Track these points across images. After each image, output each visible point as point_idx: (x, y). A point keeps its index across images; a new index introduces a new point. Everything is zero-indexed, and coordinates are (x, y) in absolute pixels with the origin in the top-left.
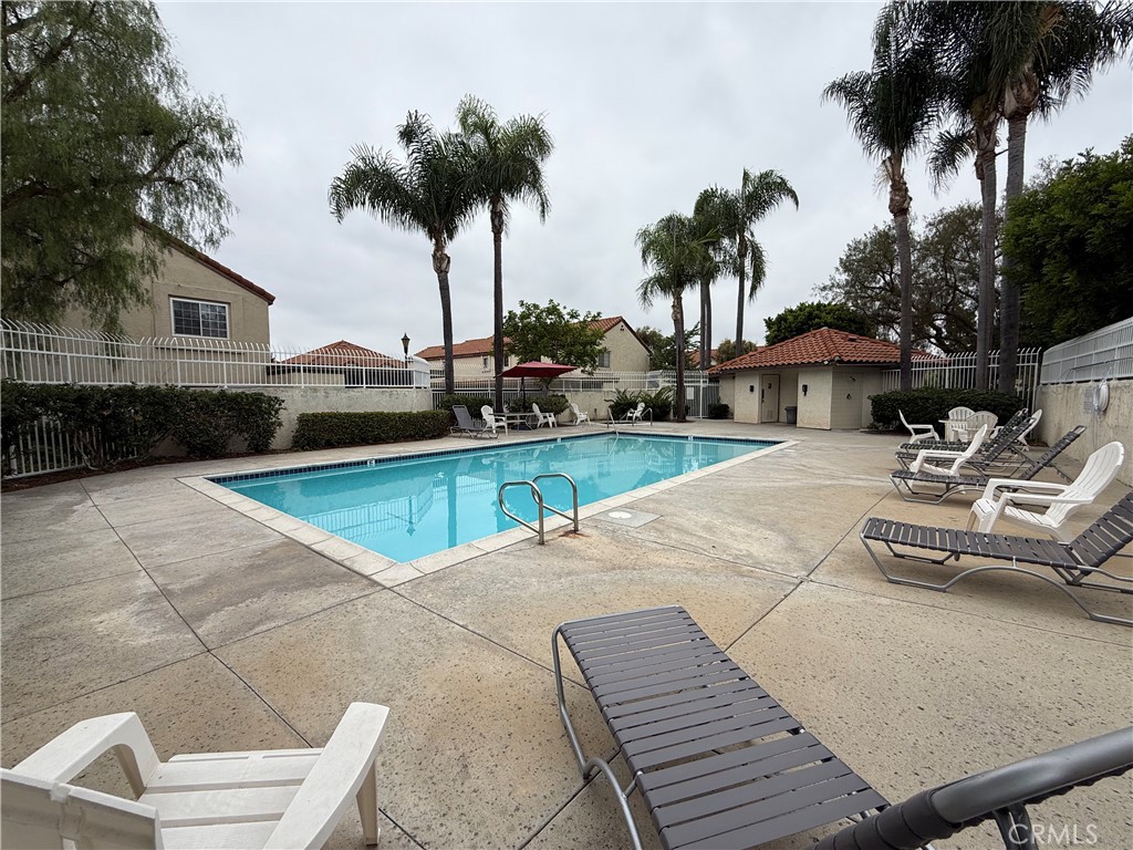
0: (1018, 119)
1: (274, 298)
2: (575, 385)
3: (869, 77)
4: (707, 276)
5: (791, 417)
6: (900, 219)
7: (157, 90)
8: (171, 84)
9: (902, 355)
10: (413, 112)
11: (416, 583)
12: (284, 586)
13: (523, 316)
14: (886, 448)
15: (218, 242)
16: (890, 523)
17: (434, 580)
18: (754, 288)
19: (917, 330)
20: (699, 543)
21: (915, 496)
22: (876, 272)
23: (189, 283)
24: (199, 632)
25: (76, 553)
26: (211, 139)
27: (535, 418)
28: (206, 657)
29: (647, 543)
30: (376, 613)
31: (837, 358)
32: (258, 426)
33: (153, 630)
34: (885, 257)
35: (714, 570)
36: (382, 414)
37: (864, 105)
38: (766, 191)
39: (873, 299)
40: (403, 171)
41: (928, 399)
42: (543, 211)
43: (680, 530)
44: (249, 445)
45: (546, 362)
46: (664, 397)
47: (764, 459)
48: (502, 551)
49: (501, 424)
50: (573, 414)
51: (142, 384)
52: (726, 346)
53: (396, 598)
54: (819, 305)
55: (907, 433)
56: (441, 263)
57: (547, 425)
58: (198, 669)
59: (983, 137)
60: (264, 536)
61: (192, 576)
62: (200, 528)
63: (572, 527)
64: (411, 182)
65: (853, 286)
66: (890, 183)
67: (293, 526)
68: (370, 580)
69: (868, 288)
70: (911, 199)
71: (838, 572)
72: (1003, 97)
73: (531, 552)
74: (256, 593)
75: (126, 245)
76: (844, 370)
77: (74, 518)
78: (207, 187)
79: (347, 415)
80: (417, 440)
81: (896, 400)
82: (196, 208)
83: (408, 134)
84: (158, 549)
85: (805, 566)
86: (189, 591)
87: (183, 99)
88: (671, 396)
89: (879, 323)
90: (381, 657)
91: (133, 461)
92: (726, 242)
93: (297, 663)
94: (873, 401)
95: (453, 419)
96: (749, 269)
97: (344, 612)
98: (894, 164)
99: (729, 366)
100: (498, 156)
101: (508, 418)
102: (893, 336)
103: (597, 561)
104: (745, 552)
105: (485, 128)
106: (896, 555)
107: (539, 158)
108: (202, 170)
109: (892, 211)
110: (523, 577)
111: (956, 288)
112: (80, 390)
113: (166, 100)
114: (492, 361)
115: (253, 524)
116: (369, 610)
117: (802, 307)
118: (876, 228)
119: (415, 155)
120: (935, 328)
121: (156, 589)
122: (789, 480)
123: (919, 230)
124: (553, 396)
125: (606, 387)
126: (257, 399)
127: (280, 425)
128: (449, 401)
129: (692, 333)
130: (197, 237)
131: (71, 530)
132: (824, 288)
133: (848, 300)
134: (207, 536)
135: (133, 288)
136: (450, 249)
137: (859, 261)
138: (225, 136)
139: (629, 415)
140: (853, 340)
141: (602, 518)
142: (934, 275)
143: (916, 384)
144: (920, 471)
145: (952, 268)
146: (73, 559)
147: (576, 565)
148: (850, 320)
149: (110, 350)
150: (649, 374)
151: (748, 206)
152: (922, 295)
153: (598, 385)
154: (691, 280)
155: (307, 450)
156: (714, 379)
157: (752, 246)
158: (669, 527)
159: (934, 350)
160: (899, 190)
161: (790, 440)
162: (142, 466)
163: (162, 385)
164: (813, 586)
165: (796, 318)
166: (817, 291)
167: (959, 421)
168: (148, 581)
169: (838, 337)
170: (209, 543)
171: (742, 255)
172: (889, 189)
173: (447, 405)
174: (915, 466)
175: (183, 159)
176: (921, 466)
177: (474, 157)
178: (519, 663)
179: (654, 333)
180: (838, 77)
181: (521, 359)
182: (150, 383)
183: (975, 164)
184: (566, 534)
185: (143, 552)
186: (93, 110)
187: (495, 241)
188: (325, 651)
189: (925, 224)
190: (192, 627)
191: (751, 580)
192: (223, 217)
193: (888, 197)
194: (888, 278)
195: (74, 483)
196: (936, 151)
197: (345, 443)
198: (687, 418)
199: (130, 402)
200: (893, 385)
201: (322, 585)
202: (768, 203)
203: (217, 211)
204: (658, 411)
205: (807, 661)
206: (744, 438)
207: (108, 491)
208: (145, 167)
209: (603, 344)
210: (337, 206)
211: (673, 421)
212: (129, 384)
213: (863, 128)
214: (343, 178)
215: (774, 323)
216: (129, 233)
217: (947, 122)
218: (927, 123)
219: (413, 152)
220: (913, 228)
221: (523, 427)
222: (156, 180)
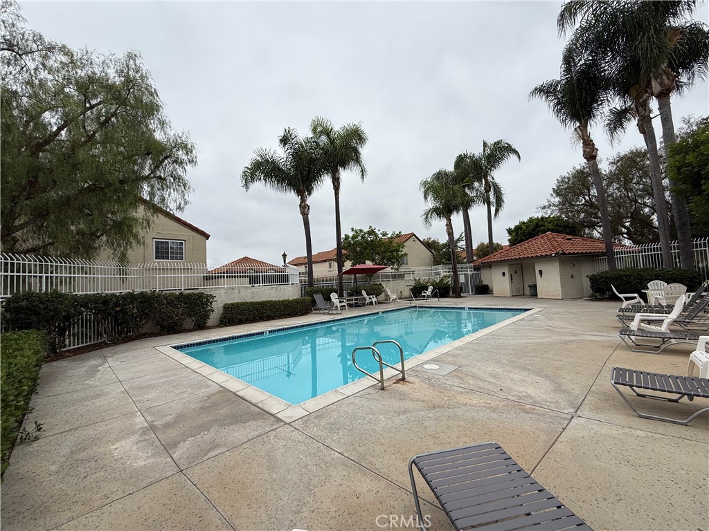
0: (663, 97)
1: (209, 236)
2: (387, 277)
3: (559, 82)
4: (466, 205)
5: (532, 291)
6: (592, 162)
7: (154, 131)
8: (162, 128)
9: (606, 247)
10: (287, 128)
11: (306, 419)
12: (222, 423)
13: (354, 237)
14: (608, 311)
15: (183, 208)
16: (631, 372)
17: (316, 418)
18: (497, 211)
19: (613, 230)
20: (490, 387)
21: (638, 347)
22: (579, 195)
23: (163, 231)
24: (174, 456)
25: (101, 400)
26: (181, 154)
27: (364, 299)
28: (180, 476)
29: (454, 388)
30: (282, 443)
31: (561, 252)
32: (200, 312)
33: (147, 455)
34: (583, 185)
35: (506, 408)
36: (271, 301)
37: (558, 98)
38: (498, 152)
39: (579, 212)
40: (282, 160)
41: (630, 276)
42: (363, 175)
43: (474, 377)
44: (195, 324)
45: (369, 264)
46: (445, 282)
47: (520, 322)
48: (357, 394)
49: (343, 304)
50: (387, 295)
51: (138, 291)
52: (481, 247)
53: (293, 431)
54: (542, 218)
55: (619, 300)
56: (304, 209)
57: (371, 303)
58: (175, 485)
59: (640, 109)
60: (208, 386)
61: (167, 416)
62: (171, 380)
63: (400, 376)
64: (287, 165)
65: (564, 205)
66: (582, 141)
67: (225, 379)
68: (276, 417)
69: (575, 205)
70: (597, 150)
71: (597, 409)
72: (651, 84)
73: (376, 396)
74: (205, 427)
75: (134, 214)
76: (568, 259)
77: (99, 375)
78: (178, 179)
79: (251, 303)
80: (292, 317)
81: (607, 277)
82: (172, 191)
83: (285, 140)
84: (146, 397)
85: (571, 404)
86: (167, 426)
87: (168, 135)
88: (449, 281)
89: (585, 227)
90: (289, 477)
91: (130, 336)
92: (476, 184)
93: (236, 481)
94: (590, 279)
95: (314, 302)
96: (492, 199)
97: (262, 442)
98: (583, 129)
99: (486, 260)
100: (336, 147)
101: (348, 300)
102: (596, 234)
103: (422, 401)
104: (524, 393)
105: (327, 132)
106: (639, 395)
107: (359, 146)
108: (175, 170)
109: (585, 158)
110: (374, 415)
111: (636, 202)
112: (105, 297)
113: (159, 136)
114: (335, 265)
115: (200, 378)
116: (278, 441)
117: (531, 220)
118: (574, 168)
119: (288, 151)
120: (625, 227)
121: (147, 425)
122: (543, 338)
123: (605, 167)
124: (374, 284)
125: (407, 277)
126: (201, 295)
127: (213, 311)
128: (311, 291)
129: (459, 240)
130: (172, 206)
131: (97, 384)
132: (544, 207)
133: (562, 214)
134: (174, 387)
135: (135, 236)
136: (309, 201)
137: (565, 189)
138: (188, 151)
139: (423, 294)
140: (570, 239)
141: (419, 369)
142: (619, 194)
143: (620, 266)
144: (638, 329)
145: (632, 189)
146: (99, 404)
147: (408, 405)
148: (565, 226)
149: (121, 272)
150: (434, 268)
151: (488, 162)
152: (613, 207)
153: (402, 276)
154: (456, 208)
155: (228, 326)
156: (477, 268)
157: (494, 186)
158: (467, 375)
159: (627, 242)
160: (589, 145)
161: (536, 308)
162: (135, 340)
163: (148, 290)
164: (582, 421)
165: (528, 227)
166: (540, 210)
167: (657, 291)
168: (142, 419)
169: (559, 237)
170: (176, 391)
171: (487, 191)
172: (581, 145)
173: (310, 294)
174: (634, 325)
175: (166, 165)
176: (639, 325)
177: (322, 149)
178: (383, 483)
179: (434, 242)
180: (538, 84)
181: (353, 263)
182: (141, 290)
183: (638, 125)
184: (398, 381)
185: (139, 398)
186: (122, 145)
187: (335, 194)
188: (253, 472)
189: (608, 163)
190: (170, 453)
191: (534, 416)
192: (186, 195)
193: (582, 150)
194: (587, 198)
195: (98, 352)
196: (609, 120)
197: (250, 320)
198: (462, 295)
199: (131, 302)
200: (603, 267)
201: (247, 421)
202: (501, 159)
203: (183, 192)
204: (442, 291)
205: (595, 486)
206: (503, 307)
207: (116, 357)
208: (147, 172)
209: (404, 251)
210: (246, 182)
211: (453, 297)
212: (131, 291)
213: (559, 111)
214: (250, 167)
215: (513, 231)
216: (135, 207)
217: (614, 102)
218: (601, 104)
219: (288, 149)
220: (599, 166)
221: (357, 305)
222: (152, 178)
